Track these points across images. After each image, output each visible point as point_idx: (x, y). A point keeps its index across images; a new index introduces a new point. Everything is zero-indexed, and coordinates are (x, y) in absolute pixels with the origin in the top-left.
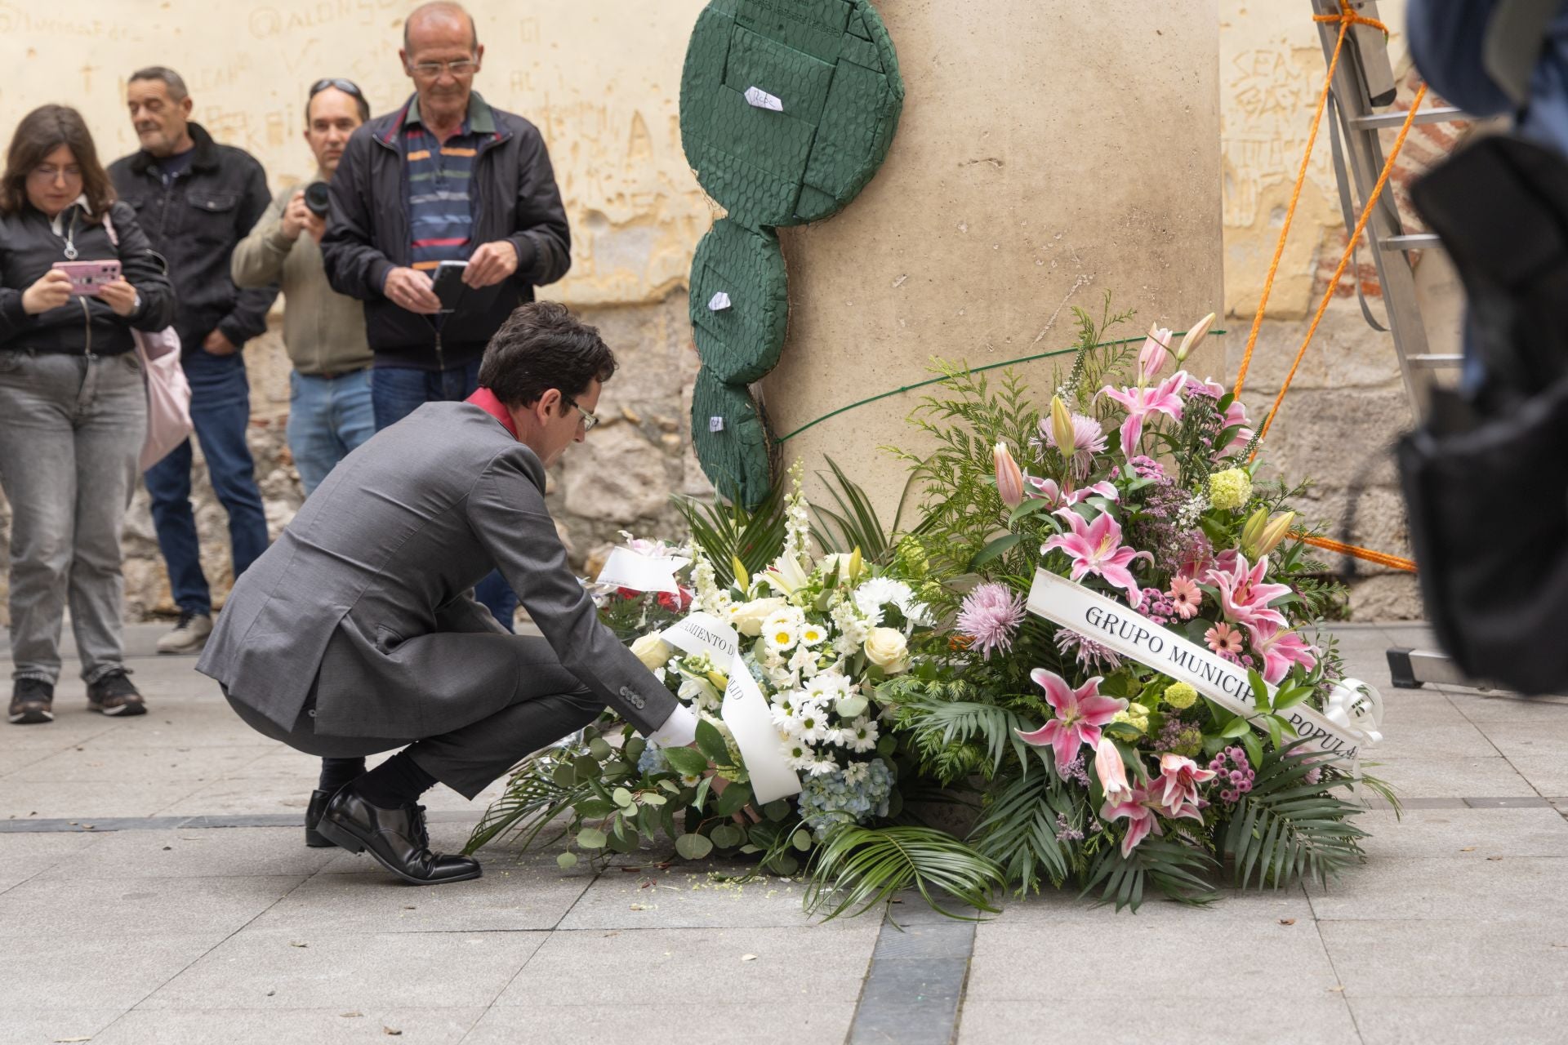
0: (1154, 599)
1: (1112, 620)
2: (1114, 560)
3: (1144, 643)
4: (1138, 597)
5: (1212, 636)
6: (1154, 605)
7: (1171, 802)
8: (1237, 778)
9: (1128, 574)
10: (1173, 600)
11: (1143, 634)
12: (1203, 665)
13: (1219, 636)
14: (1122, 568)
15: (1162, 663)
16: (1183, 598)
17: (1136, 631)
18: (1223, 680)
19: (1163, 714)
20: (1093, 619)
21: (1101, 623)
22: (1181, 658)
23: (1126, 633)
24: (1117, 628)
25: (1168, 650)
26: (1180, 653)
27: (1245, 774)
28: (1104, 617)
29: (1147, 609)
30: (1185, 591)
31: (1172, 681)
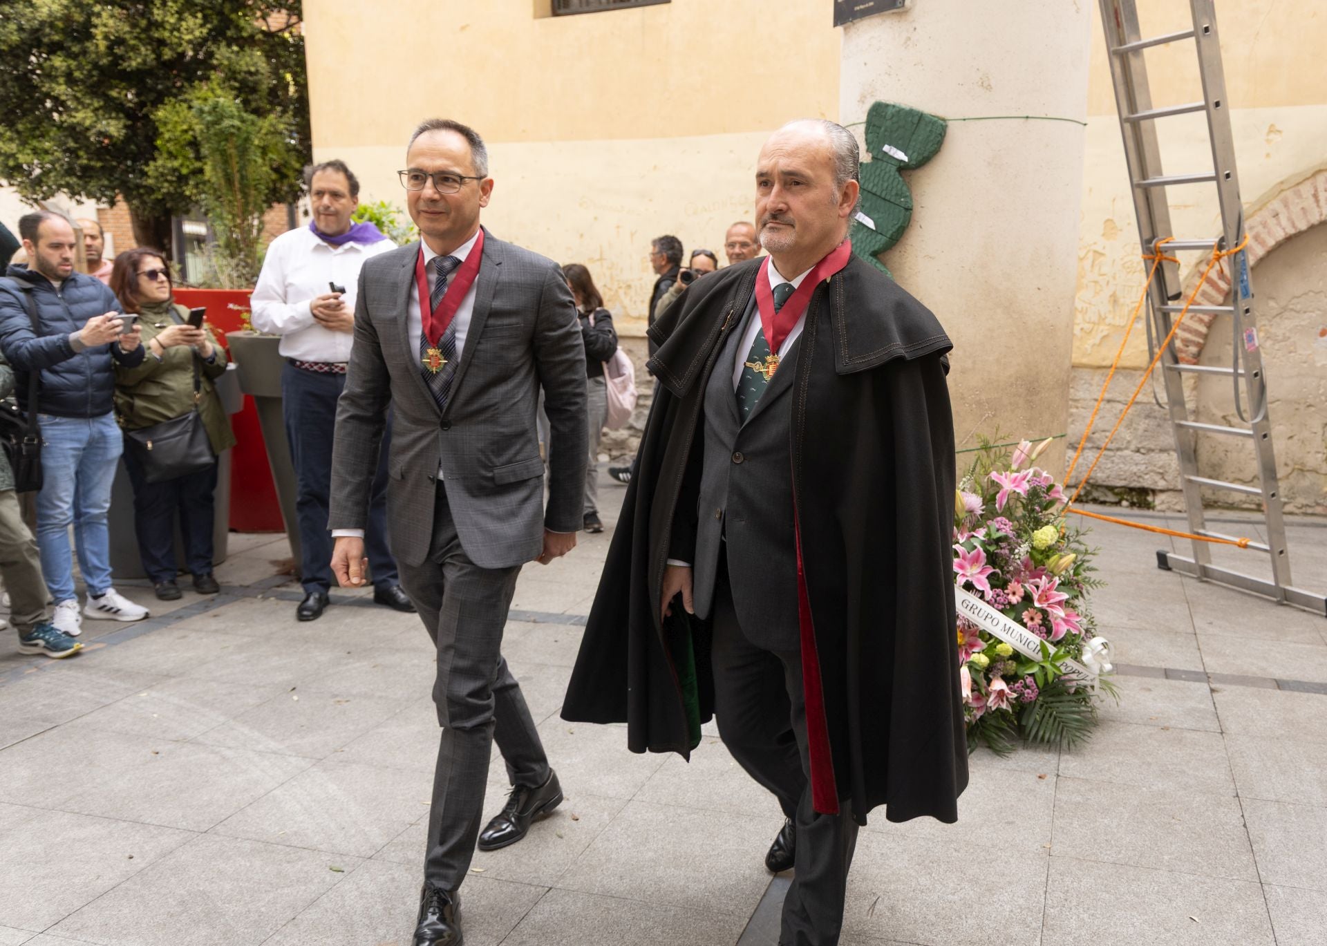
0: (998, 595)
1: (975, 607)
2: (981, 572)
3: (989, 620)
4: (989, 594)
5: (1026, 615)
6: (998, 599)
7: (992, 705)
8: (1028, 693)
9: (987, 581)
10: (1008, 594)
11: (989, 616)
12: (1018, 635)
13: (1030, 615)
14: (983, 577)
15: (997, 632)
16: (1014, 593)
17: (986, 614)
18: (1027, 643)
19: (995, 660)
20: (965, 605)
21: (969, 608)
22: (1007, 630)
23: (980, 615)
24: (976, 611)
25: (1001, 626)
26: (1007, 627)
27: (1033, 691)
28: (971, 605)
29: (993, 600)
30: (1015, 590)
31: (1001, 642)
